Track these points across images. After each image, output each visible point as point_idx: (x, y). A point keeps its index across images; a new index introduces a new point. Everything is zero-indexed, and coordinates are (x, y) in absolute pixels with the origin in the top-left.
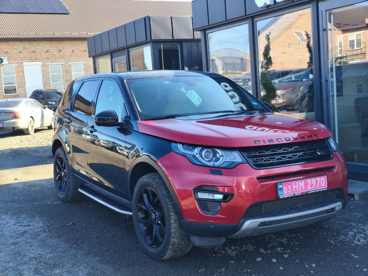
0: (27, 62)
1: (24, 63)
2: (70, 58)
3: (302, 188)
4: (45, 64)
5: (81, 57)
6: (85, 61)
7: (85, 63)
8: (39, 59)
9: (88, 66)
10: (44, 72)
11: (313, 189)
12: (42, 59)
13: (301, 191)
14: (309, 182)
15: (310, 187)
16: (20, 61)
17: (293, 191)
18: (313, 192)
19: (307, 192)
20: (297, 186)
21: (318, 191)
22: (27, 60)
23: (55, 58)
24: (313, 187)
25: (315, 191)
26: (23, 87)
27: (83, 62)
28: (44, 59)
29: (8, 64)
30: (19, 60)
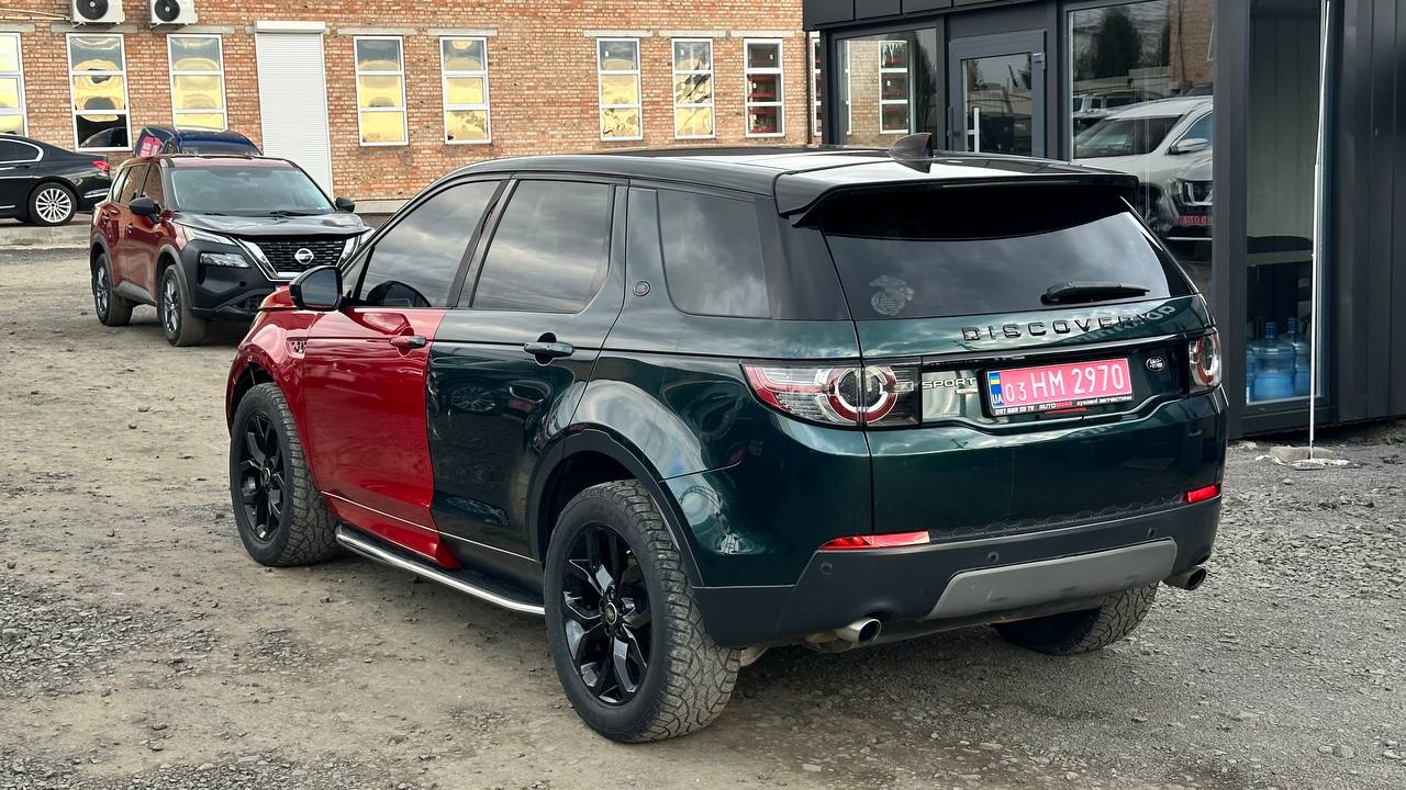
0: (269, 19)
1: (262, 25)
2: (435, 13)
4: (340, 32)
5: (477, 9)
6: (495, 26)
7: (494, 33)
8: (315, 11)
9: (506, 49)
10: (335, 65)
12: (328, 11)
16: (244, 15)
22: (271, 10)
23: (380, 8)
26: (251, 122)
27: (487, 29)
28: (336, 12)
29: (197, 24)
30: (238, 10)
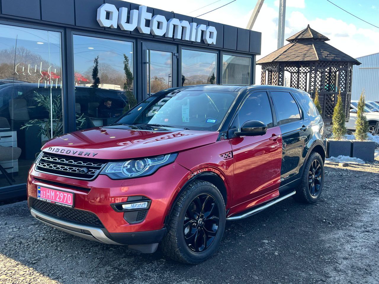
3: (52, 197)
11: (60, 202)
13: (51, 199)
14: (58, 194)
15: (58, 199)
17: (46, 197)
18: (60, 204)
19: (55, 202)
20: (49, 194)
21: (63, 205)
24: (61, 201)
25: (61, 205)
